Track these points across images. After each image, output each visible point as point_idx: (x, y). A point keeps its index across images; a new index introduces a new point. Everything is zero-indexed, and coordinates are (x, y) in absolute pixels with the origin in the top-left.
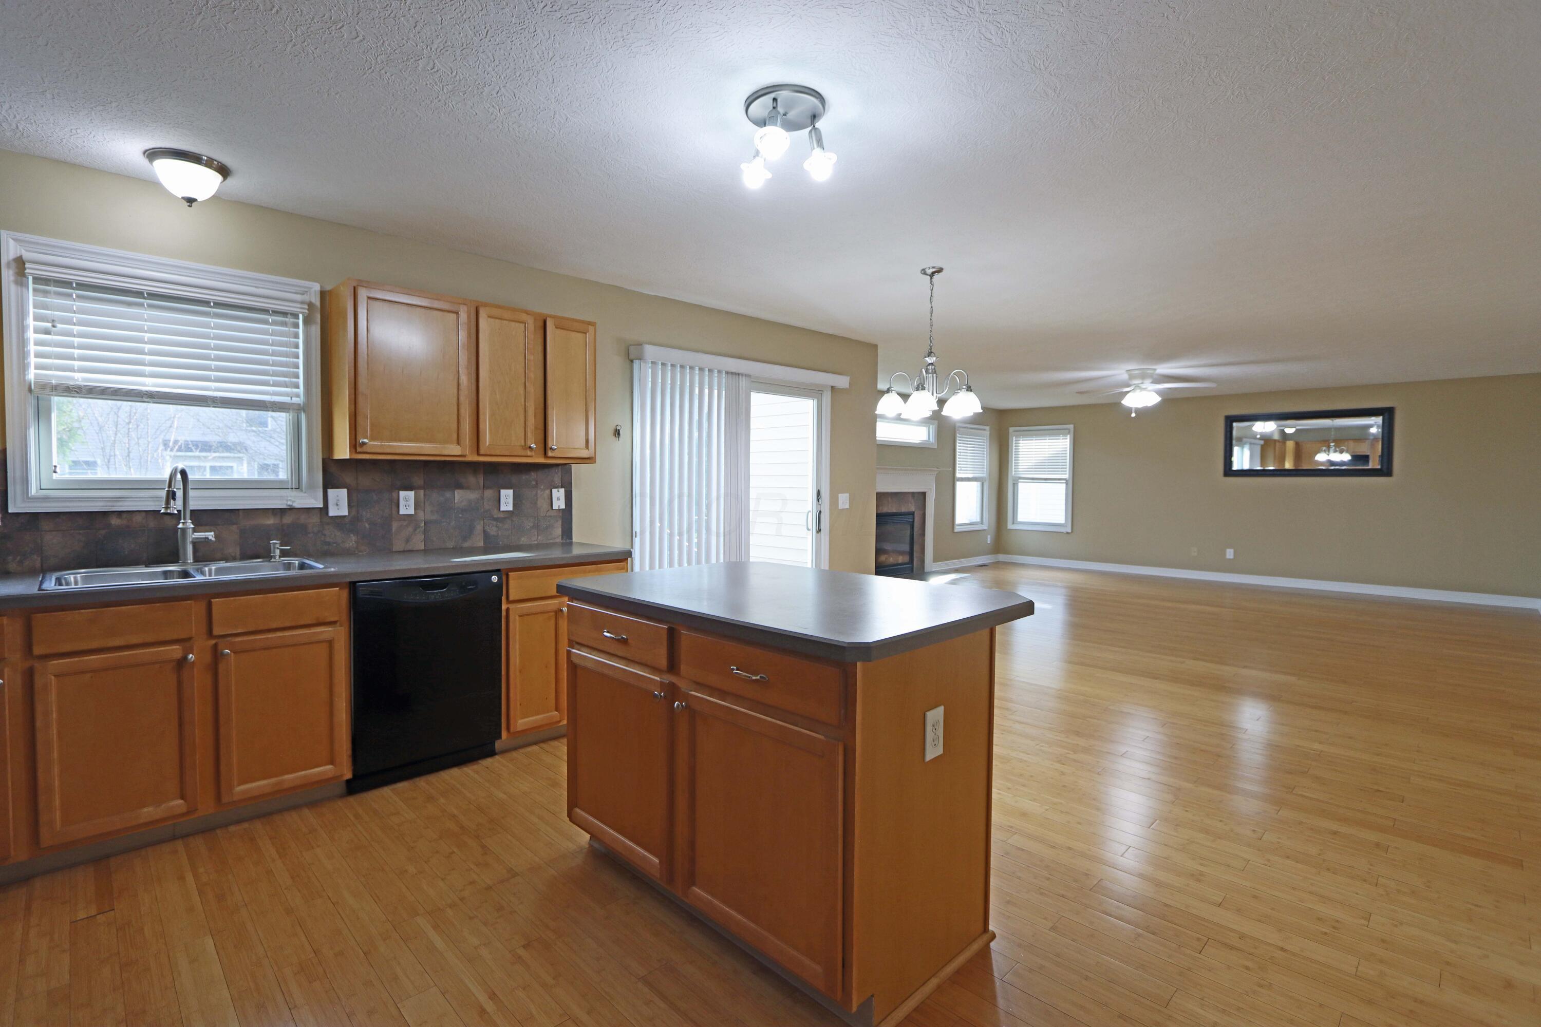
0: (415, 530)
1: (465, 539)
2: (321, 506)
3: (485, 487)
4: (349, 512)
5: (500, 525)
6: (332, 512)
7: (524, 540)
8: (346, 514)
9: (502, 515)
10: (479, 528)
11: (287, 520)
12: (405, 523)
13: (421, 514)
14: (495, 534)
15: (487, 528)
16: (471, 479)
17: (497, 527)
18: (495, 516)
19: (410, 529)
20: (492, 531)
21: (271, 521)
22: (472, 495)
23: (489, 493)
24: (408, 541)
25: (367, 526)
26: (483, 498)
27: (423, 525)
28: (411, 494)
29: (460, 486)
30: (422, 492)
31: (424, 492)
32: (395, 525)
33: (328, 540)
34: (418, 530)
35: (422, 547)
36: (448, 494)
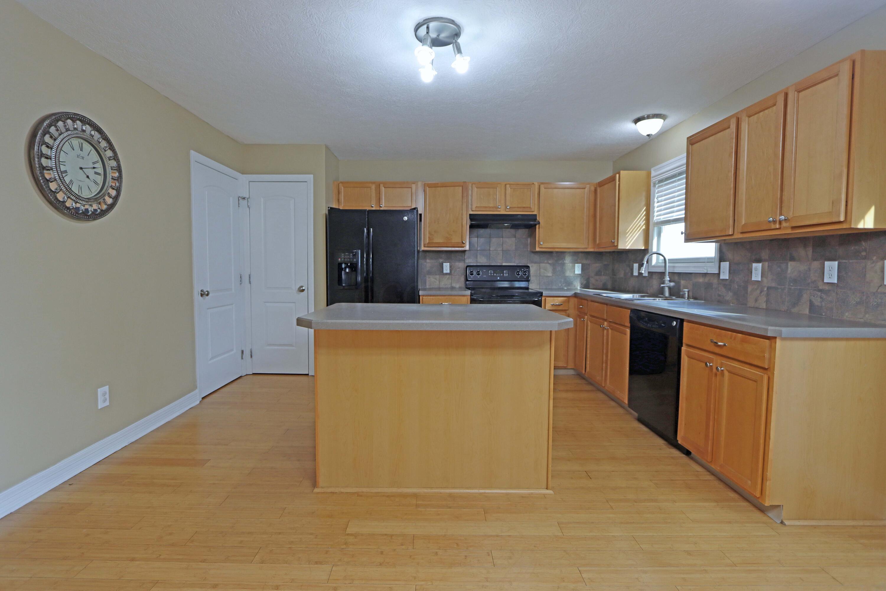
0: (761, 292)
1: (794, 305)
2: (717, 272)
3: (815, 259)
4: (729, 277)
5: (824, 296)
6: (722, 277)
7: (847, 316)
8: (728, 278)
9: (827, 288)
10: (806, 297)
11: (707, 280)
12: (756, 287)
13: (765, 280)
14: (819, 304)
15: (812, 298)
16: (801, 252)
17: (821, 298)
18: (820, 288)
19: (758, 291)
20: (817, 302)
21: (701, 280)
22: (803, 267)
23: (816, 264)
24: (756, 300)
25: (737, 287)
26: (810, 269)
27: (766, 289)
28: (760, 265)
29: (792, 259)
30: (766, 264)
31: (768, 264)
32: (750, 289)
33: (720, 293)
34: (763, 293)
35: (765, 307)
36: (783, 266)
